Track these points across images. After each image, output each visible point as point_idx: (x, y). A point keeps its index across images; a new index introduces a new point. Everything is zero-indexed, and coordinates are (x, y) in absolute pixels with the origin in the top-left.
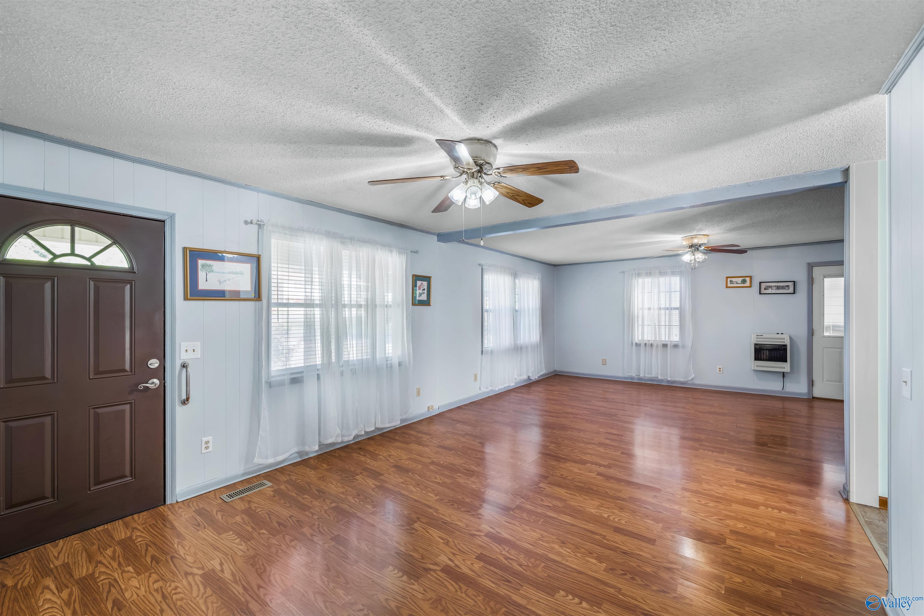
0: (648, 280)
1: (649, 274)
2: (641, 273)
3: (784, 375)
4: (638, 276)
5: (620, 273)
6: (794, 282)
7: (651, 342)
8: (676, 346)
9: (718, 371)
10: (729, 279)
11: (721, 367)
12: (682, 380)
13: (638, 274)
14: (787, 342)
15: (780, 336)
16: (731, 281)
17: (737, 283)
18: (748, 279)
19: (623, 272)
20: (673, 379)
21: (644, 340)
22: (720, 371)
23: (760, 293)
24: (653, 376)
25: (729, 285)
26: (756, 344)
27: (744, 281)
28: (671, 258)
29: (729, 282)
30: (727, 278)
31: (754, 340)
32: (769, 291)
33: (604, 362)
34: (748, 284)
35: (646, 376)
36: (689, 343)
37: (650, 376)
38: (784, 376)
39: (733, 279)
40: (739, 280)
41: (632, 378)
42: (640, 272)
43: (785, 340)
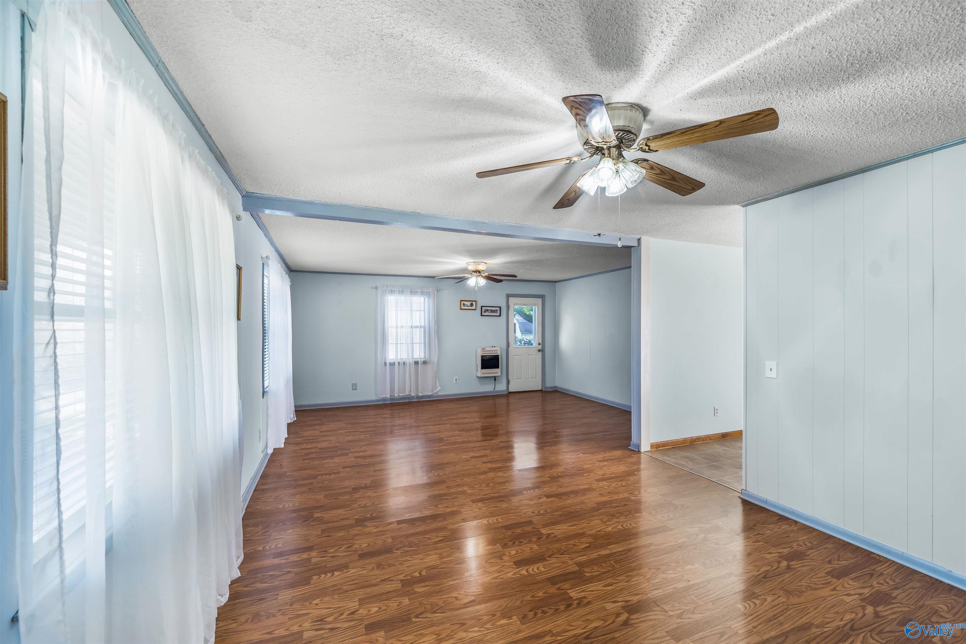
0: (402, 298)
1: (401, 292)
2: (395, 291)
3: (495, 378)
4: (391, 293)
5: (372, 288)
6: (500, 307)
7: (403, 360)
8: (425, 362)
9: (455, 382)
10: (462, 302)
11: (457, 378)
12: (430, 394)
13: (392, 291)
14: (499, 354)
15: (494, 349)
16: (464, 304)
17: (467, 306)
18: (474, 303)
19: (377, 288)
20: (423, 394)
21: (398, 359)
22: (456, 381)
23: (481, 315)
24: (407, 393)
25: (463, 307)
26: (482, 356)
27: (472, 305)
28: (419, 278)
29: (462, 305)
30: (461, 301)
31: (480, 353)
32: (486, 314)
33: (354, 387)
34: (474, 307)
35: (401, 395)
36: (435, 358)
37: (404, 394)
38: (495, 380)
39: (465, 302)
40: (469, 303)
41: (385, 400)
42: (393, 289)
43: (498, 352)
